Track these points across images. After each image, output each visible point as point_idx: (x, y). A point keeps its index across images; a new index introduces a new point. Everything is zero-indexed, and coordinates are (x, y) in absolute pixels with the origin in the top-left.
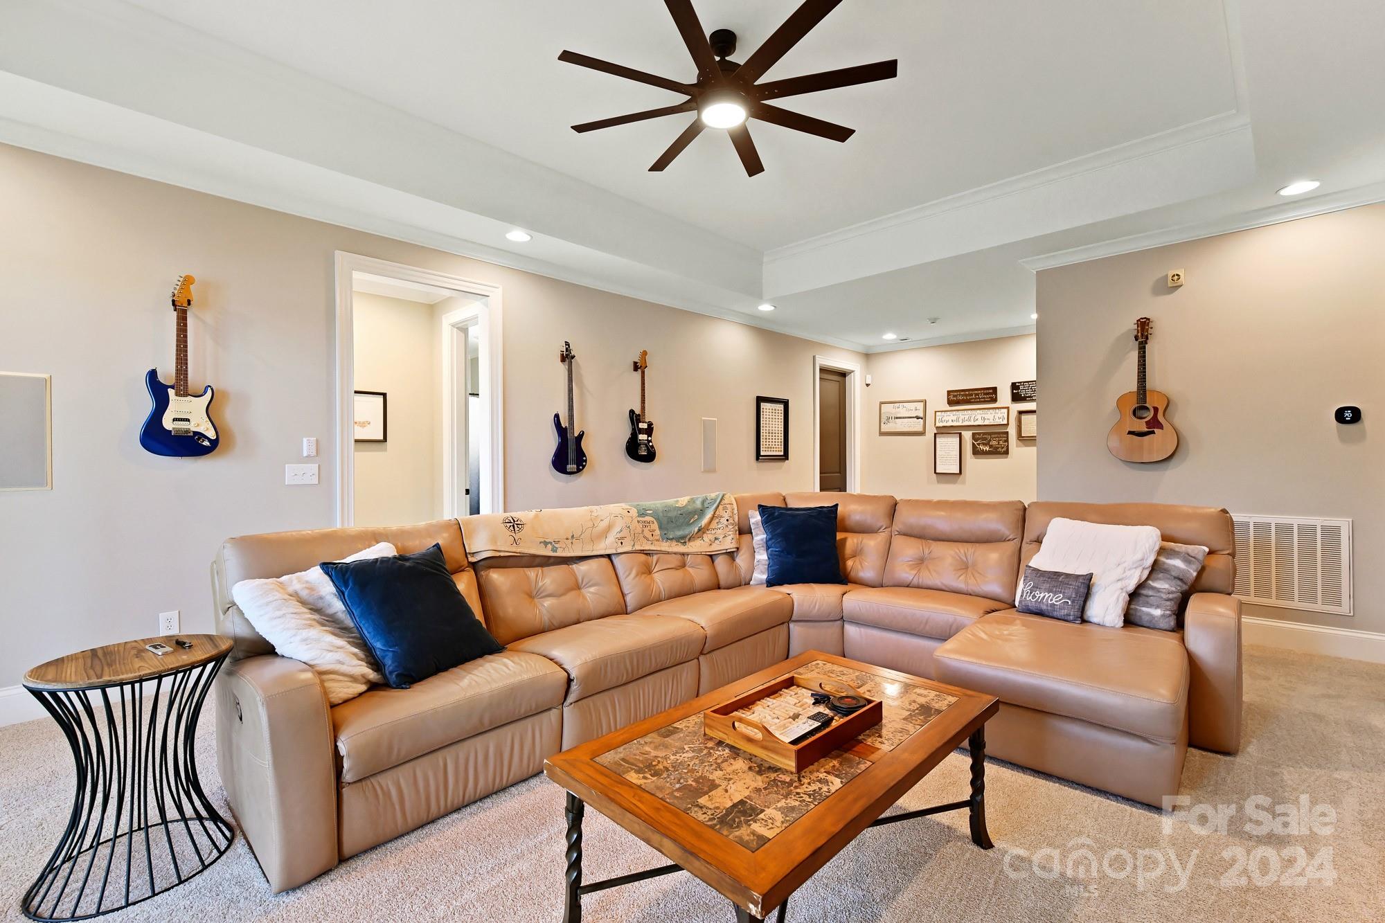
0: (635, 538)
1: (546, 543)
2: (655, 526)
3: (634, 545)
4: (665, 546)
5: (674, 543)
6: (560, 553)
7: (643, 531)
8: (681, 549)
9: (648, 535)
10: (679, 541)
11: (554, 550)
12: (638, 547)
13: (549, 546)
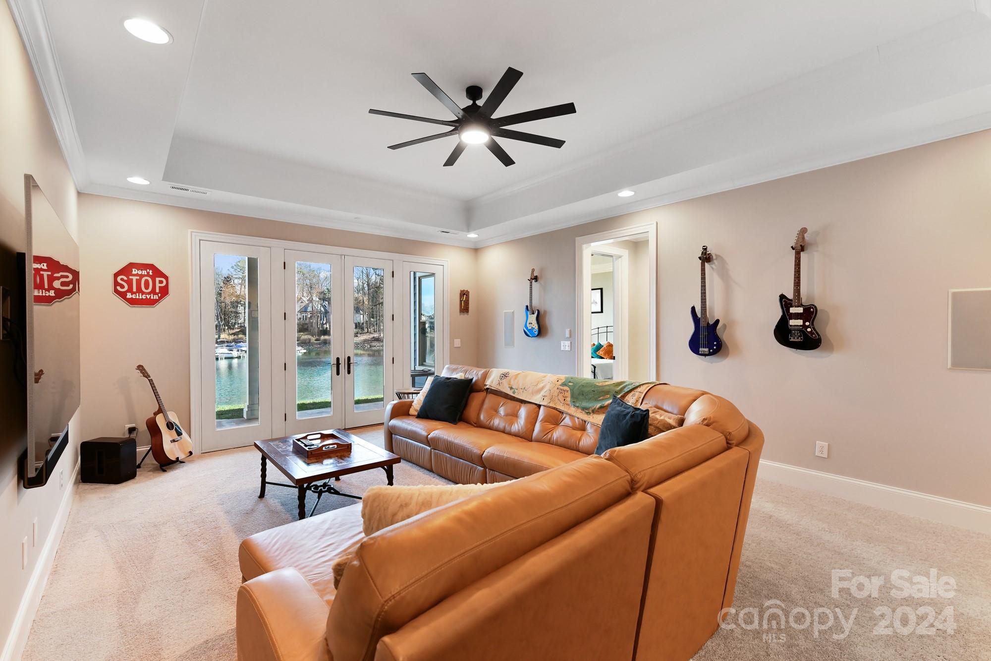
0: (551, 399)
1: (511, 388)
2: (568, 394)
3: (550, 403)
4: (572, 410)
5: (580, 410)
6: (516, 395)
7: (558, 395)
8: (584, 416)
9: (562, 399)
10: (583, 410)
11: (514, 393)
12: (551, 405)
13: (513, 390)
